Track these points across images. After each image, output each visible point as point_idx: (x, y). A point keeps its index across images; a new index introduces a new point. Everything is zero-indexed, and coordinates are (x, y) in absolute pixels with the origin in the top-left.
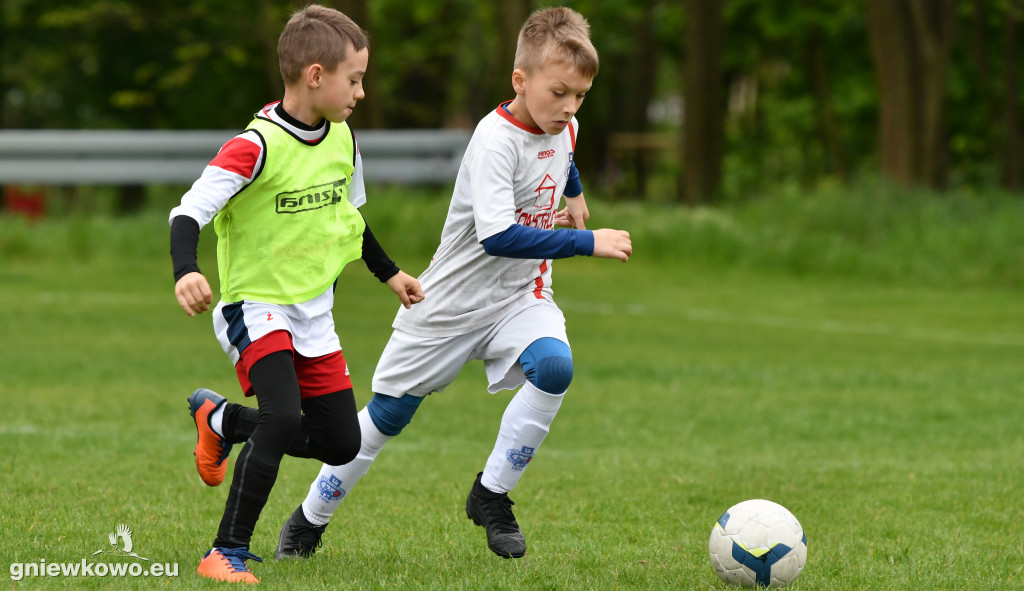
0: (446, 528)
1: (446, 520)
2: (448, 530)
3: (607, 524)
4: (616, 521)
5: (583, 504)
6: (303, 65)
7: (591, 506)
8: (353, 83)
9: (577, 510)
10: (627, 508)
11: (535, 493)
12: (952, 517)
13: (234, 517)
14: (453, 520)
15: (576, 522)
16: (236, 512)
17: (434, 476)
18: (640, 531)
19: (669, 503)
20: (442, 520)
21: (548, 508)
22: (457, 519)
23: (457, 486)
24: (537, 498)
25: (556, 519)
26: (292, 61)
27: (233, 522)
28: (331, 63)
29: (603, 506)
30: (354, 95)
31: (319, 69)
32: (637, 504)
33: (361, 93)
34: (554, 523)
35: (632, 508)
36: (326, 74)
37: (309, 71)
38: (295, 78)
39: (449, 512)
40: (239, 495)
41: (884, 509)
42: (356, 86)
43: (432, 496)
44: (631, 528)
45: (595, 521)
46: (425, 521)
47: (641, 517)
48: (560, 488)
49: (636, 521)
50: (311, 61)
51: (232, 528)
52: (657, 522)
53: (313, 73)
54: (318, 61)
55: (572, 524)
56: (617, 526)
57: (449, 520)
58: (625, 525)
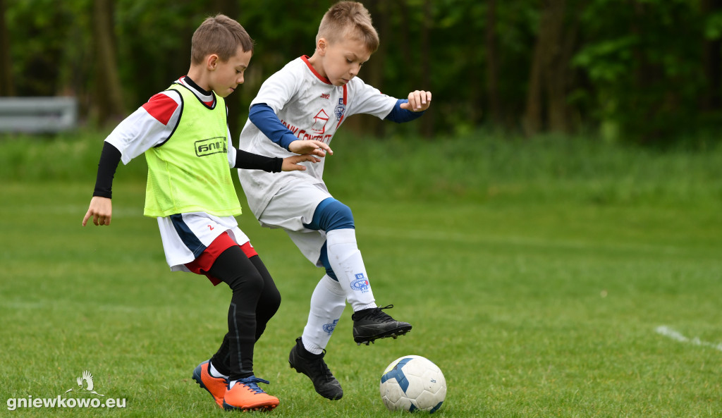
0: (56, 358)
1: (56, 353)
2: (58, 359)
3: (162, 355)
4: (168, 353)
5: (146, 342)
6: (206, 53)
7: (151, 344)
8: (238, 72)
9: (143, 347)
10: (175, 345)
11: (115, 335)
12: (387, 350)
13: (240, 356)
14: (61, 354)
15: (142, 355)
16: (240, 353)
17: (48, 324)
18: (184, 361)
19: (203, 342)
20: (53, 354)
21: (124, 345)
22: (63, 352)
23: (63, 331)
24: (117, 339)
25: (128, 352)
26: (199, 49)
27: (240, 360)
28: (225, 55)
29: (160, 344)
30: (237, 80)
31: (216, 58)
32: (182, 343)
33: (241, 80)
34: (127, 355)
35: (178, 345)
36: (220, 63)
37: (209, 58)
38: (199, 61)
39: (58, 348)
40: (238, 341)
41: (343, 345)
42: (239, 74)
43: (47, 337)
44: (178, 358)
45: (154, 353)
46: (42, 354)
47: (185, 351)
48: (131, 332)
49: (181, 353)
50: (212, 52)
51: (241, 364)
52: (195, 354)
53: (212, 60)
54: (217, 53)
55: (139, 356)
56: (169, 357)
57: (58, 353)
58: (174, 357)
